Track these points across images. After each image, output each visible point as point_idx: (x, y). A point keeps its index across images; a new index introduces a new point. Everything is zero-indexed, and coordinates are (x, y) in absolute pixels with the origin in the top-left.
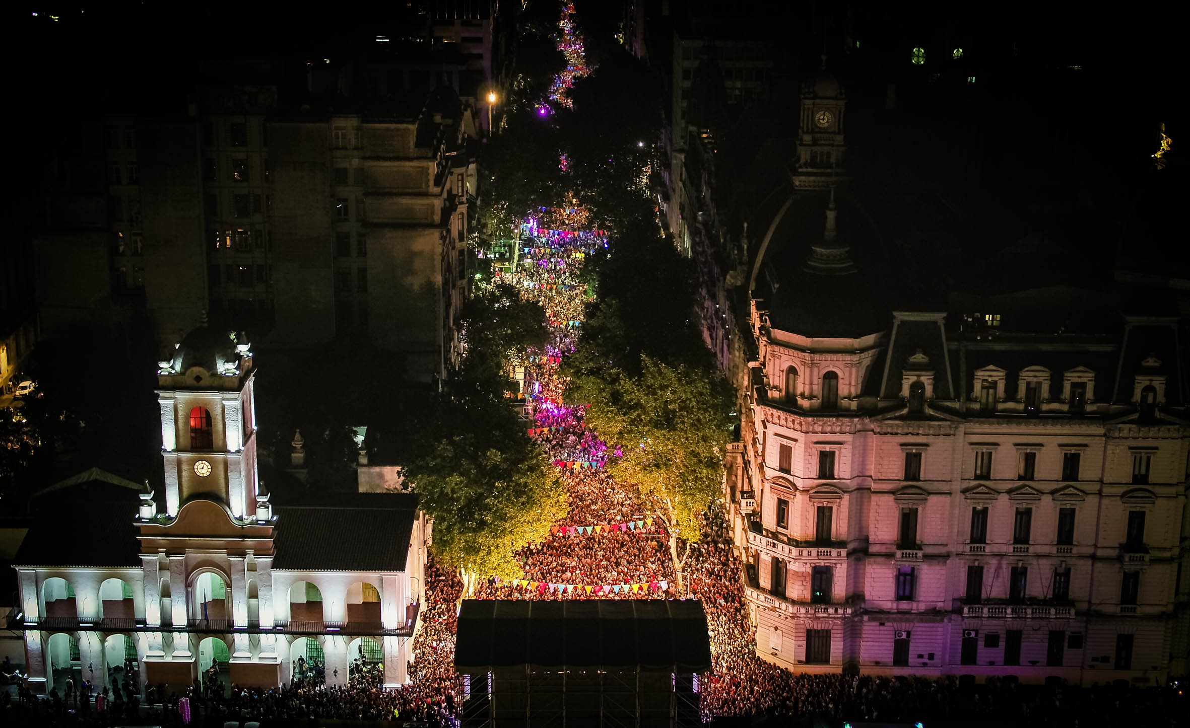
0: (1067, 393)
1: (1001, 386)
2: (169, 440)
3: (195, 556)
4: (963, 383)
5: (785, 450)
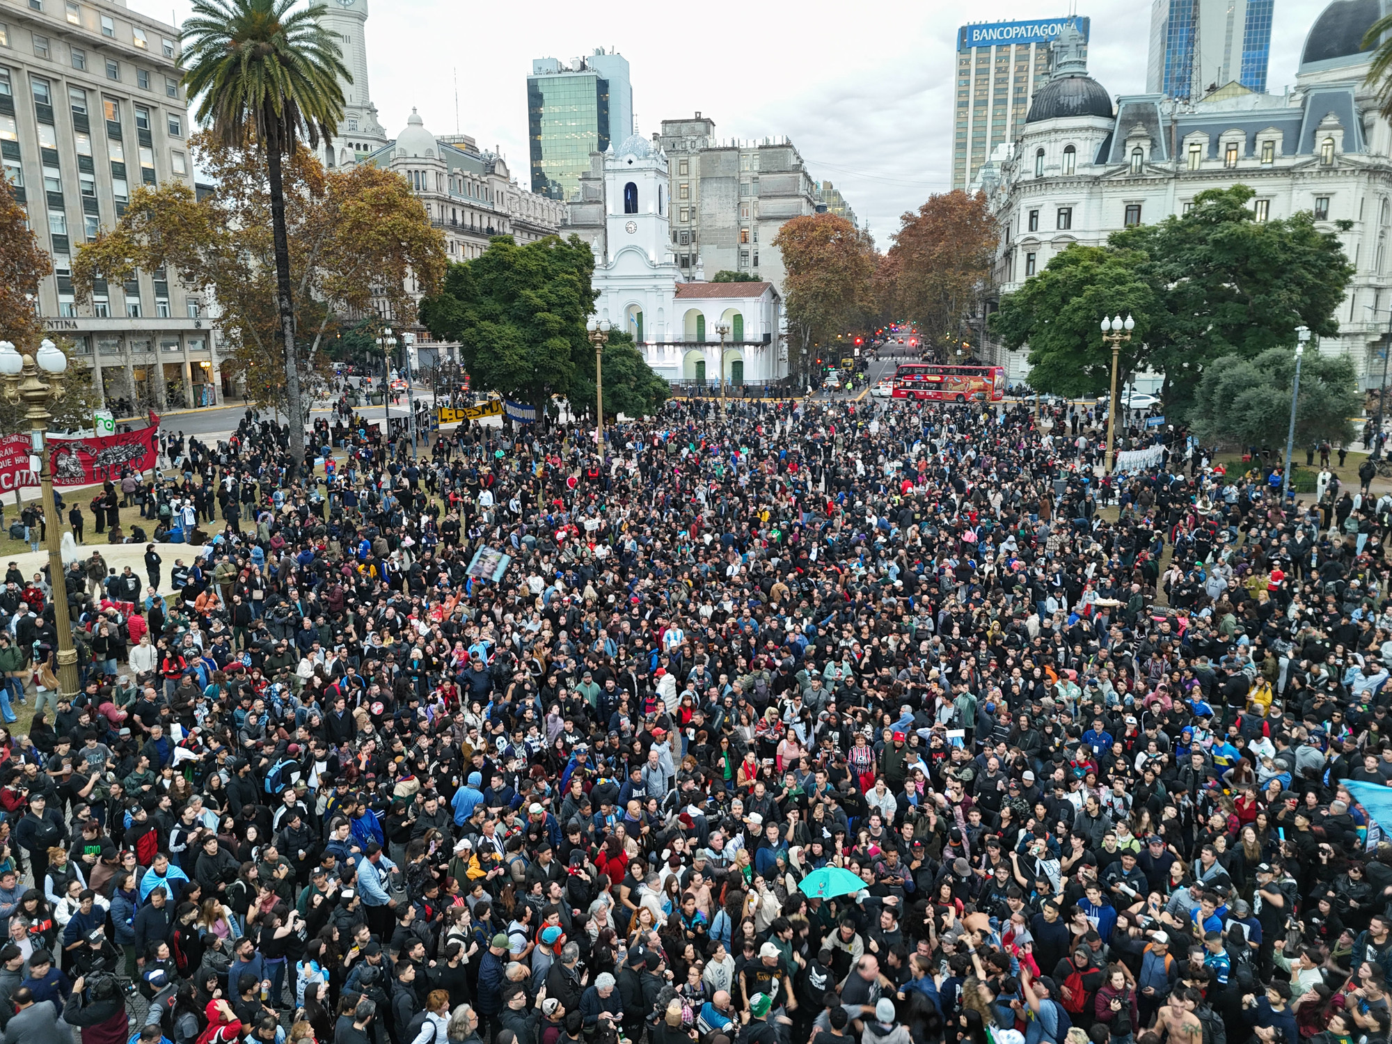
0: (1259, 150)
1: (1205, 148)
2: (610, 211)
4: (1175, 147)
5: (1033, 215)
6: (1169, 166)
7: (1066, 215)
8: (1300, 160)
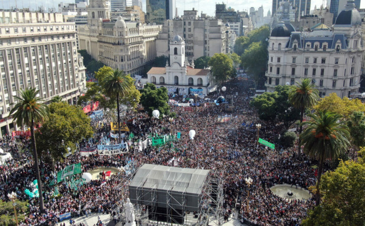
0: (323, 47)
1: (310, 46)
2: (171, 54)
4: (304, 45)
6: (302, 50)
7: (279, 60)
8: (332, 50)
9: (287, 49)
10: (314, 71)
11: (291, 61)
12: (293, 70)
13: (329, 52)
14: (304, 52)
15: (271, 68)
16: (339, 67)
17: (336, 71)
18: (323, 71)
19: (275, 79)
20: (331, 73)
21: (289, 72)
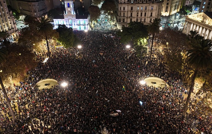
2: (66, 7)
3: (69, 18)
5: (120, 8)
6: (136, 2)
7: (124, 8)
8: (150, 2)
9: (128, 2)
10: (141, 14)
11: (130, 9)
12: (131, 14)
13: (149, 3)
14: (137, 3)
15: (120, 13)
16: (153, 11)
17: (152, 13)
18: (145, 14)
19: (122, 19)
20: (150, 15)
21: (129, 15)
